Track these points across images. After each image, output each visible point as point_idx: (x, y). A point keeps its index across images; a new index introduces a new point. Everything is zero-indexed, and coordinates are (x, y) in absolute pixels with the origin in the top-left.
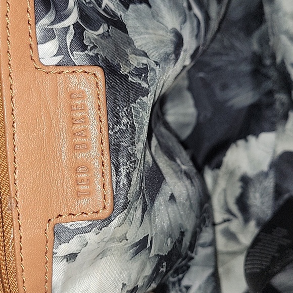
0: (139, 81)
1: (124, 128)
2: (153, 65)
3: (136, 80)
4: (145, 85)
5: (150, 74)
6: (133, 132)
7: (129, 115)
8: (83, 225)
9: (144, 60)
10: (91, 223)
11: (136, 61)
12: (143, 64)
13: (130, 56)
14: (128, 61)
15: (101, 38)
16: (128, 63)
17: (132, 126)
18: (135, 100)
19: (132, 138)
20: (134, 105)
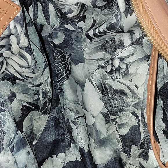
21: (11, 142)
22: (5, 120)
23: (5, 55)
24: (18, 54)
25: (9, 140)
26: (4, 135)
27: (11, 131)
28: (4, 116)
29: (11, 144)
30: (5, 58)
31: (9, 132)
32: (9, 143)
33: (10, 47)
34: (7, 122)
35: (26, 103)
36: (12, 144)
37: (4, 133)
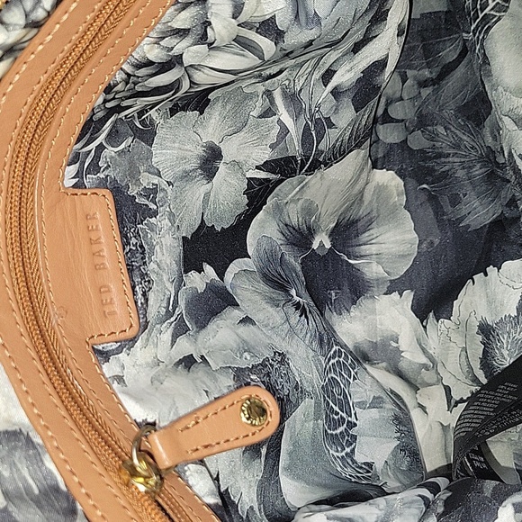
0: (147, 203)
1: (134, 248)
2: (164, 185)
3: (143, 201)
4: (153, 207)
5: (160, 195)
6: (143, 253)
7: (137, 235)
8: (114, 347)
9: (156, 180)
10: (119, 344)
11: (147, 180)
12: (153, 184)
13: (142, 174)
14: (139, 180)
15: (119, 155)
16: (138, 182)
17: (141, 246)
18: (142, 221)
19: (143, 258)
20: (141, 226)
21: (171, 307)
22: (155, 243)
23: (187, 60)
24: (233, 43)
25: (165, 302)
26: (150, 288)
27: (165, 278)
28: (152, 231)
29: (174, 312)
30: (188, 68)
31: (161, 280)
32: (168, 311)
33: (206, 31)
34: (157, 248)
35: (257, 167)
36: (177, 312)
37: (149, 281)
